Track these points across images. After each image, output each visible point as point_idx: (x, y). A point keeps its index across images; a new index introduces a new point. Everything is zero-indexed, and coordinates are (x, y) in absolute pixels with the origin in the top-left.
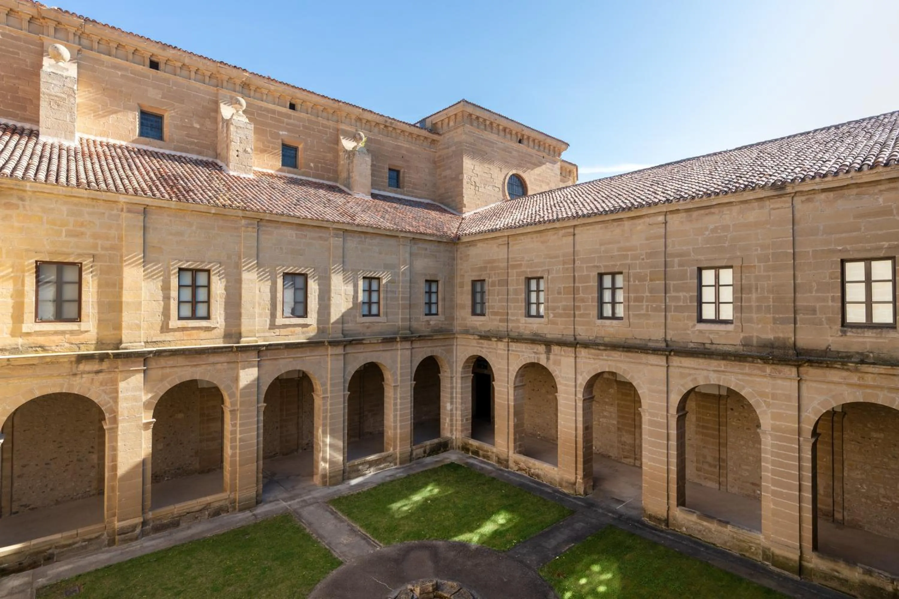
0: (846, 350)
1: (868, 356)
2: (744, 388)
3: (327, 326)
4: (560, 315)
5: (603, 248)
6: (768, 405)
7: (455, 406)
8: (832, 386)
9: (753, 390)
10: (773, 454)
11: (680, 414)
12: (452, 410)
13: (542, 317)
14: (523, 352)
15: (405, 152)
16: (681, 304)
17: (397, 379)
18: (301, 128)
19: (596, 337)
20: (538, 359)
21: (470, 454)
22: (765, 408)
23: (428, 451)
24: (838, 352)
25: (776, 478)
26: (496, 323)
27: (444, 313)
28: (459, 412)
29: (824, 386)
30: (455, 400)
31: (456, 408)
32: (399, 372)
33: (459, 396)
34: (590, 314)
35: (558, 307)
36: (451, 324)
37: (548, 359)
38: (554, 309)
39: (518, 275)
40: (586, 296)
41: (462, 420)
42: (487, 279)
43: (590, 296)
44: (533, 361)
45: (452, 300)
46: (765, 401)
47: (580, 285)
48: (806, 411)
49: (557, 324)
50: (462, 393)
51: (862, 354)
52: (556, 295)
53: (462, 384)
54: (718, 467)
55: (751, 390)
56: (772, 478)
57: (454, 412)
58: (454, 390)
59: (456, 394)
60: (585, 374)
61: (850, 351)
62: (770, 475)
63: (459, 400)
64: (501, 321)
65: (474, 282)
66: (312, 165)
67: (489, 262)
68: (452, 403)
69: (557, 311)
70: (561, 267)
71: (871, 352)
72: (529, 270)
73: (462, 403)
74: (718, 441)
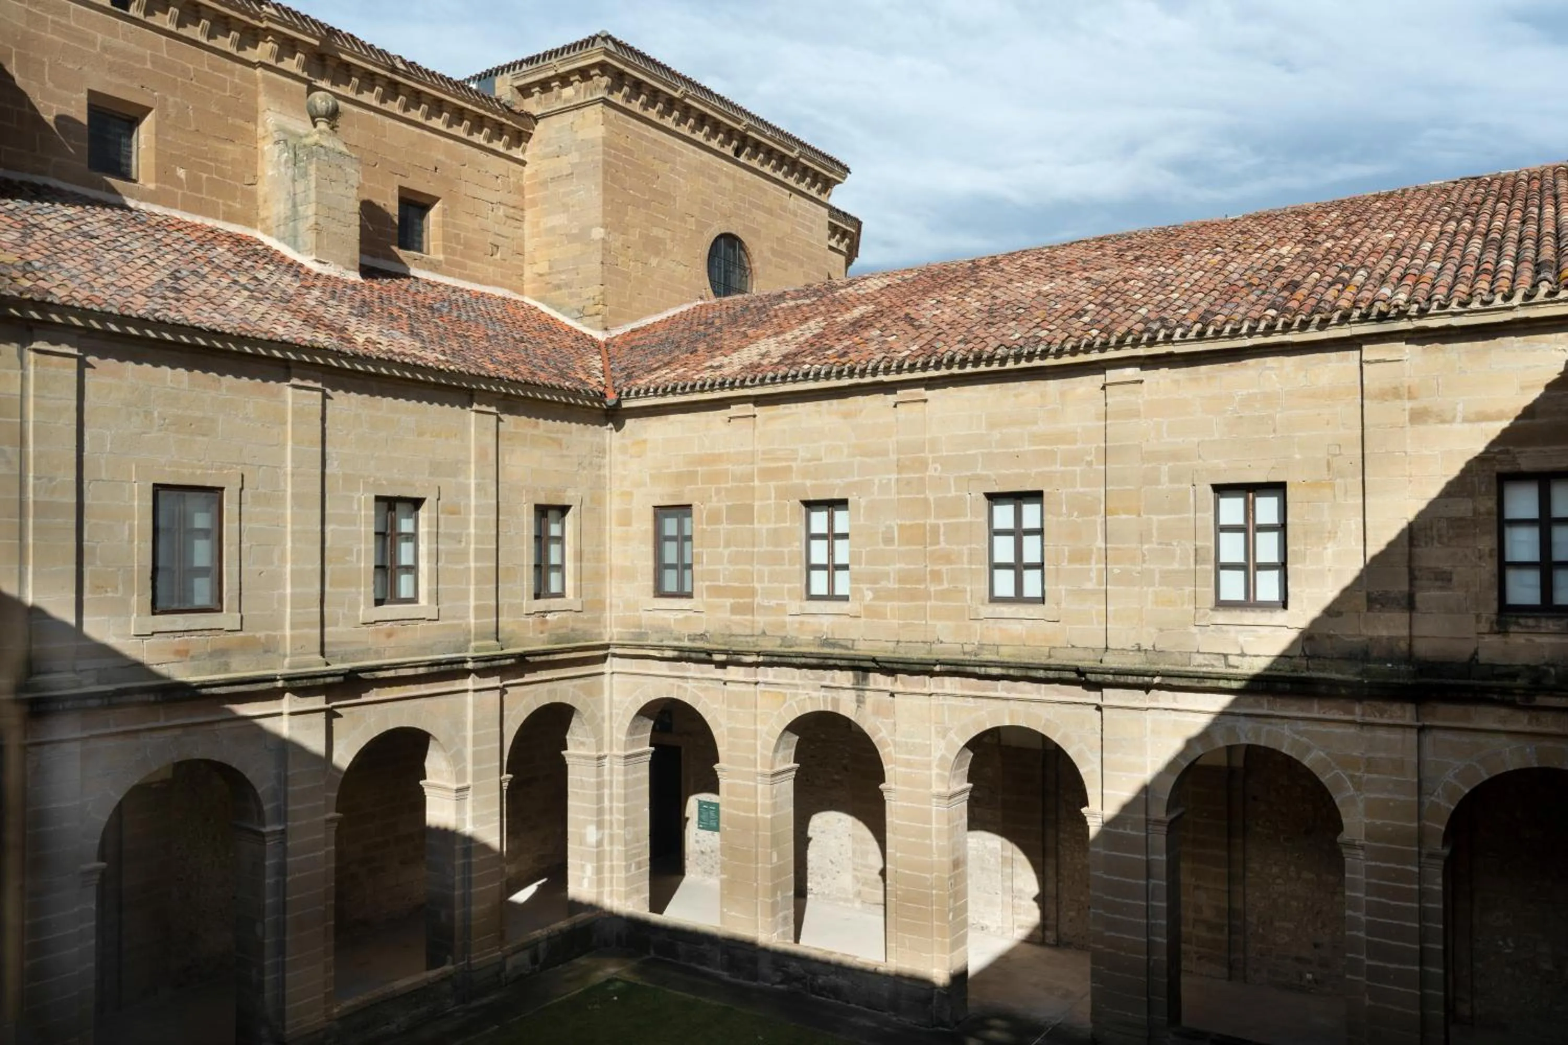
0: (1506, 663)
1: (1547, 673)
2: (1308, 749)
3: (278, 633)
4: (890, 595)
5: (996, 435)
6: (1358, 785)
7: (607, 832)
8: (1481, 739)
9: (1327, 754)
10: (1371, 889)
11: (1173, 816)
12: (600, 843)
13: (845, 598)
14: (796, 686)
15: (441, 157)
16: (1176, 566)
17: (464, 769)
18: (149, 66)
19: (982, 646)
20: (836, 701)
21: (652, 953)
22: (1352, 791)
23: (542, 956)
24: (1493, 666)
25: (1376, 939)
26: (726, 615)
27: (579, 591)
28: (619, 848)
29: (1466, 738)
30: (607, 817)
31: (611, 836)
32: (469, 750)
33: (619, 805)
34: (965, 591)
35: (886, 575)
36: (597, 621)
37: (860, 701)
38: (874, 579)
39: (783, 493)
40: (955, 547)
41: (628, 868)
42: (696, 504)
43: (965, 549)
44: (822, 708)
45: (599, 557)
46: (1351, 777)
47: (941, 522)
48: (1431, 795)
49: (884, 617)
50: (626, 798)
51: (1535, 669)
52: (882, 546)
53: (626, 773)
54: (1226, 929)
55: (1322, 754)
56: (1368, 941)
57: (607, 847)
58: (607, 791)
59: (611, 801)
60: (951, 735)
61: (1514, 663)
62: (1362, 934)
63: (618, 817)
64: (735, 610)
65: (661, 511)
66: (181, 173)
67: (701, 460)
68: (600, 825)
69: (883, 584)
70: (894, 476)
71: (1553, 665)
72: (808, 483)
73: (626, 823)
74: (1225, 871)
